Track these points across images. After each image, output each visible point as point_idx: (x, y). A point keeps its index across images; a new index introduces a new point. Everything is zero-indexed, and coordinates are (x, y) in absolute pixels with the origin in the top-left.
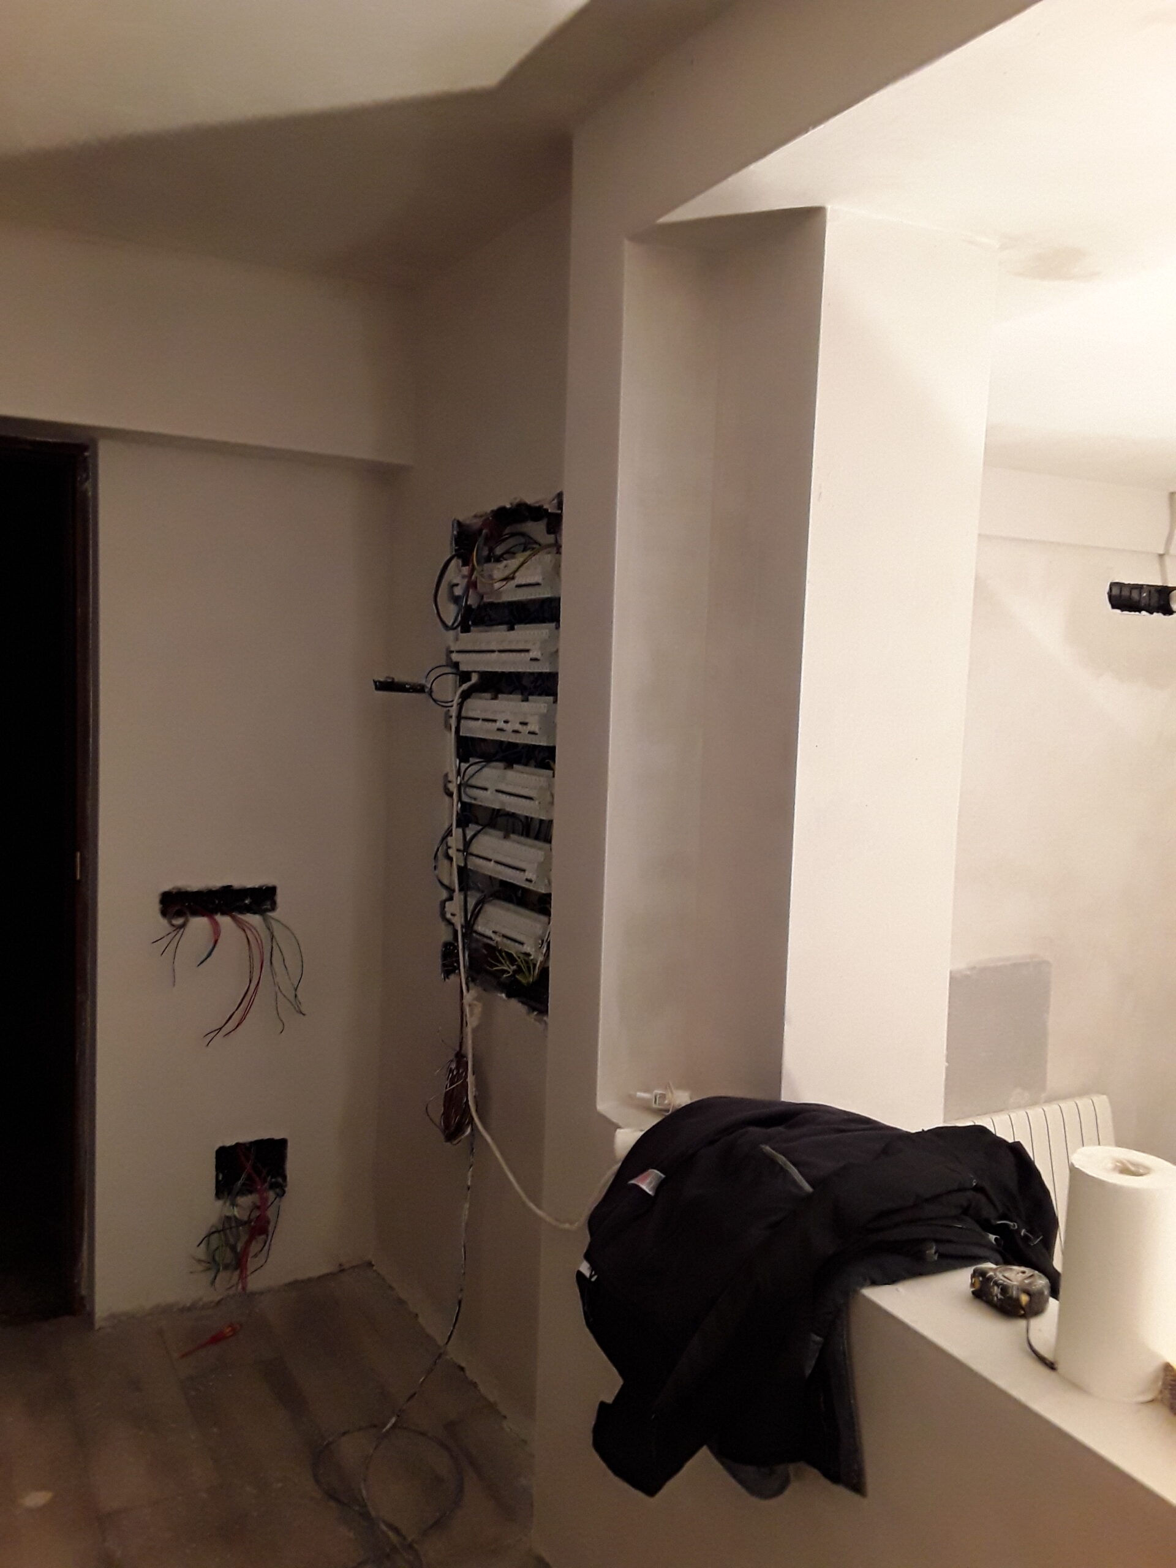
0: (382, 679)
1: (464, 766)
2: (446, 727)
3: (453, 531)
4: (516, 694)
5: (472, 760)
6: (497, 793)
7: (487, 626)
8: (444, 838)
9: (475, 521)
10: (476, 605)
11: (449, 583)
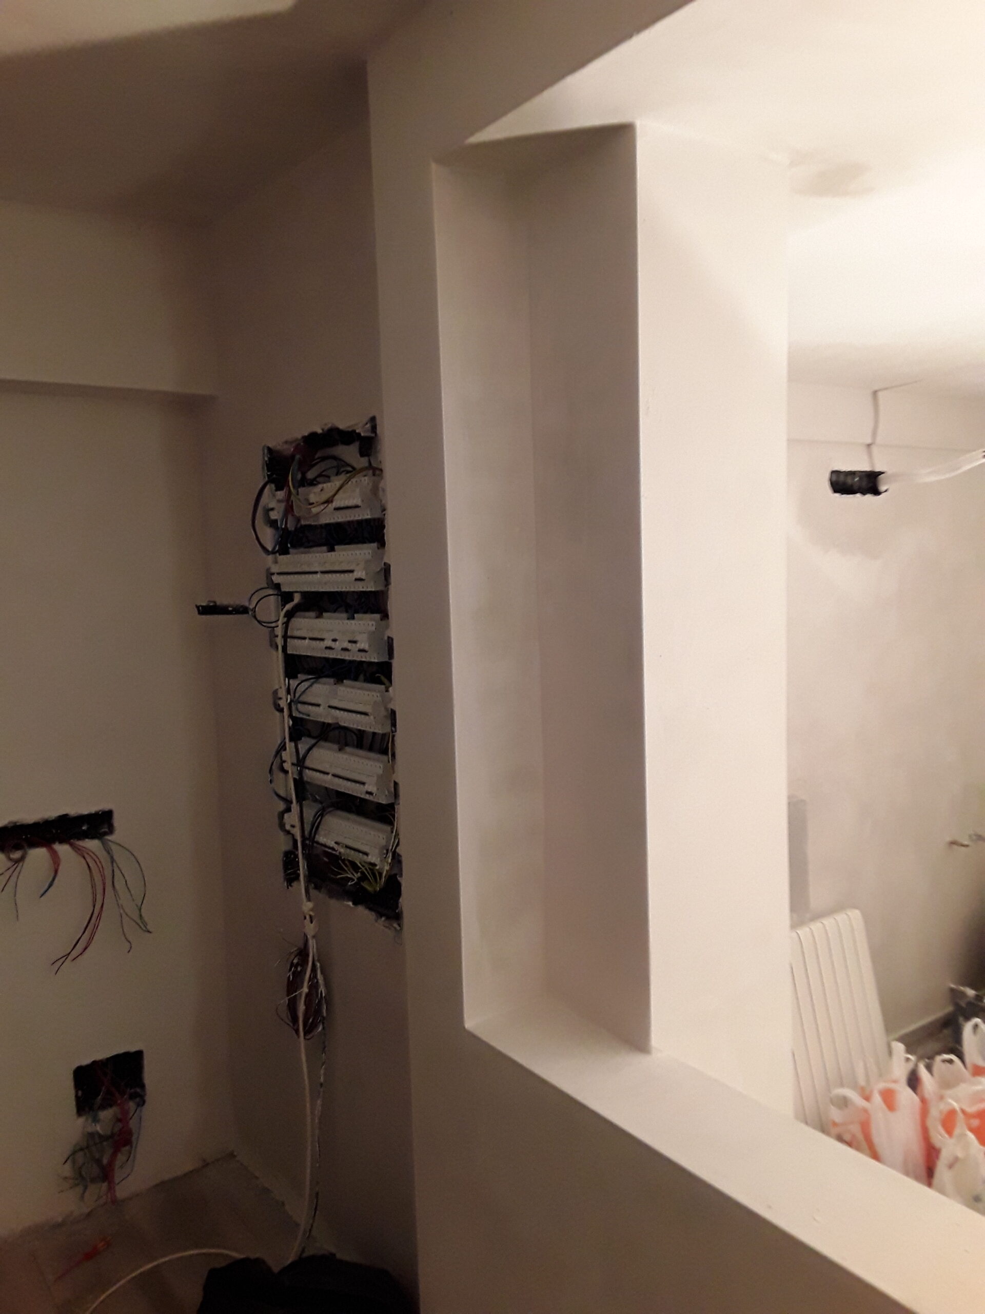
0: (204, 604)
1: (294, 683)
2: (271, 645)
3: (264, 458)
4: (341, 612)
5: (301, 677)
6: (330, 709)
7: (306, 547)
8: (278, 752)
9: (285, 446)
10: (293, 529)
11: (264, 507)
